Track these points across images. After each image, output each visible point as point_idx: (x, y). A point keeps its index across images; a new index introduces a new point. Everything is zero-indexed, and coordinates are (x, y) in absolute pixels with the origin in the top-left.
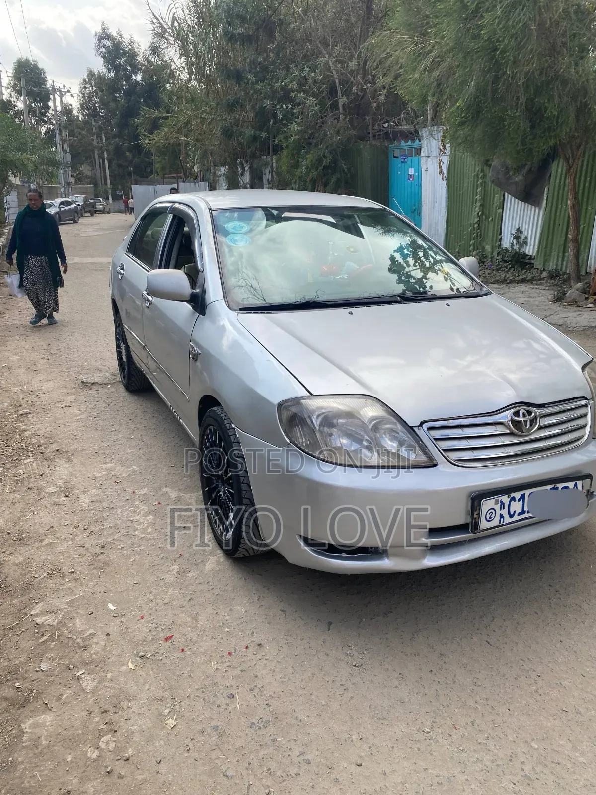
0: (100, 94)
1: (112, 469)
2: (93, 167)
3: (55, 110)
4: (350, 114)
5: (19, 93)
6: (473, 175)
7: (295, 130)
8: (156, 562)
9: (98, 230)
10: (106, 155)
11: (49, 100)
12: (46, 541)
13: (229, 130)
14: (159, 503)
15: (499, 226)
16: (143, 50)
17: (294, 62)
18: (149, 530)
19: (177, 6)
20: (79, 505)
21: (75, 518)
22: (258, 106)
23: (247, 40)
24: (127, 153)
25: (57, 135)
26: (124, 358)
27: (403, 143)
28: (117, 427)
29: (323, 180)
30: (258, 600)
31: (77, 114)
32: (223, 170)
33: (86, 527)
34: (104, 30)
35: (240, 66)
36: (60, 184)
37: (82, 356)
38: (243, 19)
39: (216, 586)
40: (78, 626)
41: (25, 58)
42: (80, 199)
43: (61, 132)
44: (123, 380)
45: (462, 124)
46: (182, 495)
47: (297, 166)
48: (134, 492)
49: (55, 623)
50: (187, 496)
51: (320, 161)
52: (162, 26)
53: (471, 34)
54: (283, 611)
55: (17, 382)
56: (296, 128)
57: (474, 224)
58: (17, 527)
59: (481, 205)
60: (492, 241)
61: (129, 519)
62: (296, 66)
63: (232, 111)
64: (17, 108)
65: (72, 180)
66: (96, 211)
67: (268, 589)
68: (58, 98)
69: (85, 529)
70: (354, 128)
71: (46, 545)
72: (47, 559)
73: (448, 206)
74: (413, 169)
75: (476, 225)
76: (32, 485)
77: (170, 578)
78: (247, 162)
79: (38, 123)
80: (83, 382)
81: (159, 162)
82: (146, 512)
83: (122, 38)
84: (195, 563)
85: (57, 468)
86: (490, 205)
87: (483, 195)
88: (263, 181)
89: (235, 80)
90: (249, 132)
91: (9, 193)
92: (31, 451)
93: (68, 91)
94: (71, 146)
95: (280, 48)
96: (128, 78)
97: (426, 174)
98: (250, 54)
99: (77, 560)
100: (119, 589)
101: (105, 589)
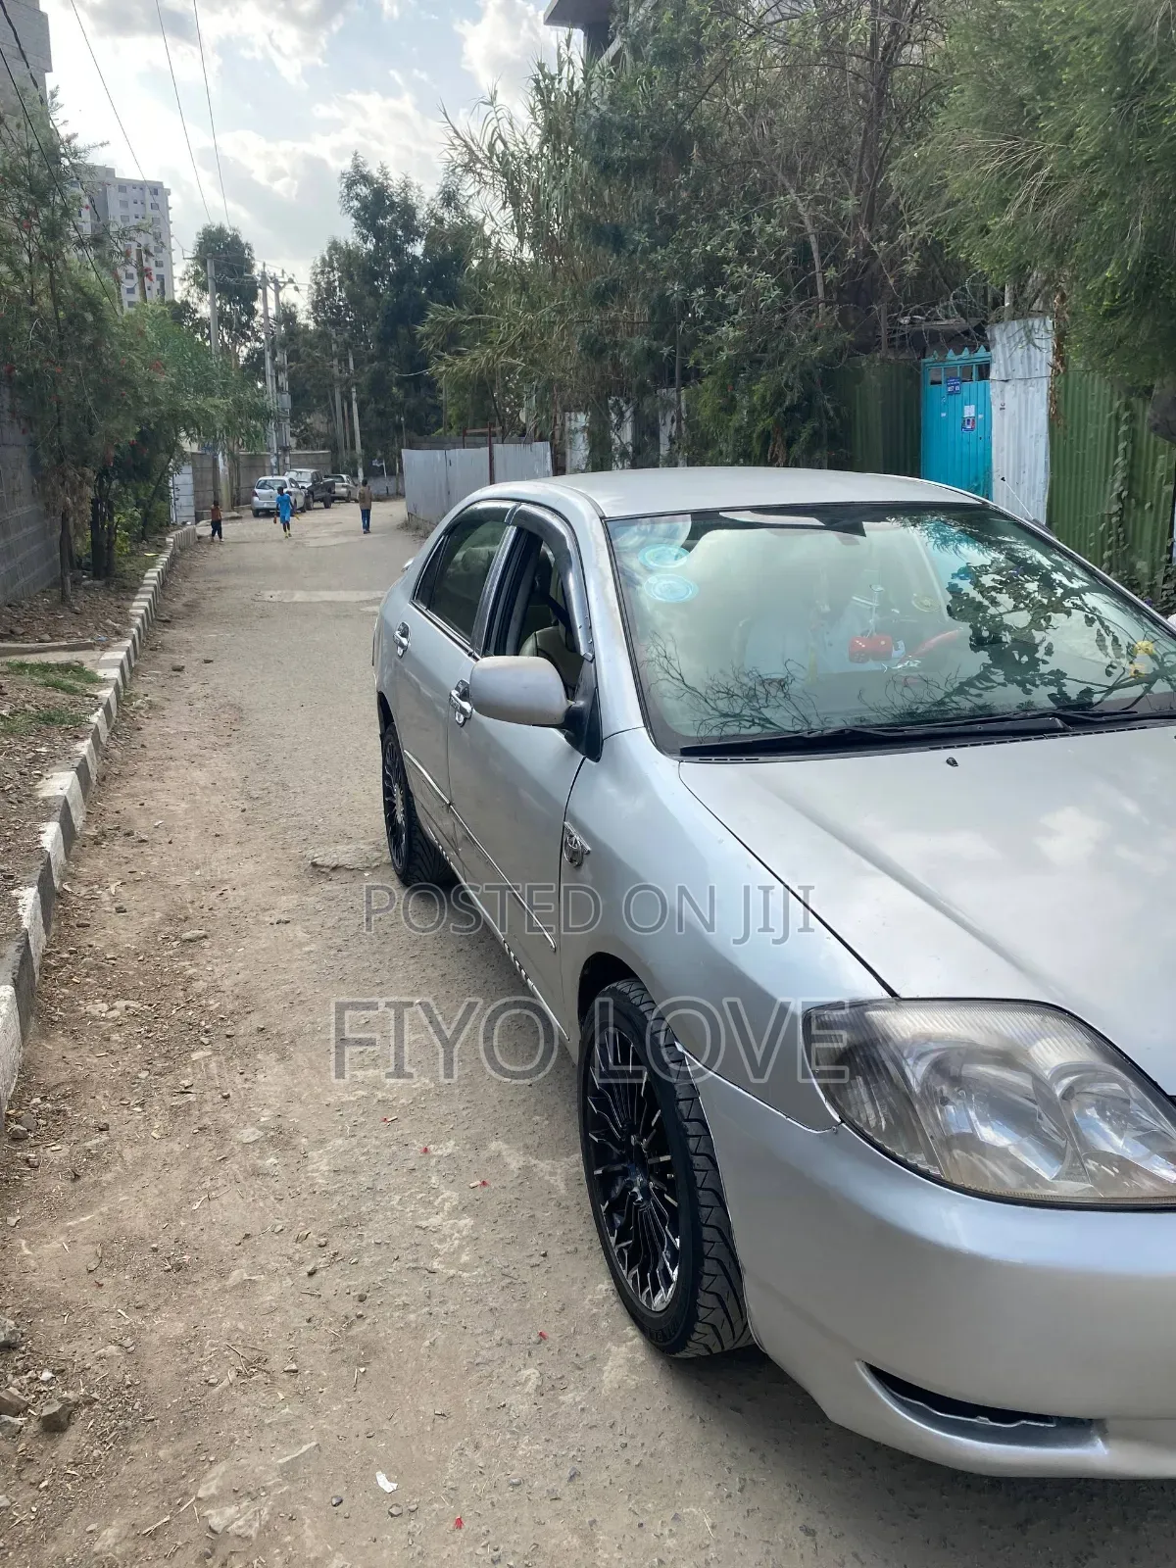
0: (347, 283)
1: (377, 1086)
2: (330, 415)
3: (266, 316)
4: (839, 301)
5: (204, 287)
6: (1108, 416)
7: (730, 337)
8: (483, 1353)
9: (337, 535)
10: (354, 395)
11: (255, 298)
12: (236, 1276)
13: (596, 340)
14: (484, 1183)
15: (1168, 520)
16: (427, 200)
17: (727, 205)
18: (465, 1258)
19: (499, 115)
20: (307, 1178)
21: (299, 1212)
22: (655, 294)
23: (637, 169)
24: (395, 390)
25: (268, 362)
26: (400, 817)
27: (951, 354)
28: (385, 975)
29: (786, 434)
30: (741, 1490)
31: (304, 322)
32: (582, 419)
33: (322, 1241)
34: (356, 167)
35: (622, 219)
36: (269, 449)
37: (312, 804)
38: (630, 133)
39: (633, 1437)
40: (308, 1544)
41: (217, 224)
42: (305, 477)
43: (274, 354)
44: (396, 861)
45: (1111, 313)
46: (534, 1162)
47: (730, 407)
48: (426, 1150)
49: (252, 1532)
50: (544, 1165)
51: (779, 395)
52: (471, 152)
53: (1135, 125)
54: (809, 1532)
55: (182, 863)
56: (731, 335)
57: (1111, 516)
58: (174, 1234)
59: (1125, 478)
60: (1152, 551)
61: (419, 1223)
62: (731, 212)
63: (603, 305)
64: (198, 316)
65: (292, 442)
66: (333, 500)
67: (763, 1457)
68: (271, 293)
69: (320, 1246)
70: (848, 328)
71: (235, 1287)
72: (237, 1329)
73: (1052, 482)
74: (973, 407)
75: (1114, 520)
76: (206, 1121)
77: (521, 1406)
78: (627, 403)
79: (235, 340)
80: (314, 865)
81: (453, 405)
82: (455, 1208)
83: (387, 179)
84: (577, 1361)
85: (260, 1077)
86: (1146, 476)
87: (1129, 456)
88: (658, 439)
89: (610, 245)
90: (640, 342)
91: (178, 469)
92: (207, 1031)
93: (291, 281)
94: (291, 379)
95: (702, 179)
96: (398, 252)
97: (1003, 415)
98: (643, 195)
99: (304, 1335)
100: (402, 1429)
101: (368, 1425)
